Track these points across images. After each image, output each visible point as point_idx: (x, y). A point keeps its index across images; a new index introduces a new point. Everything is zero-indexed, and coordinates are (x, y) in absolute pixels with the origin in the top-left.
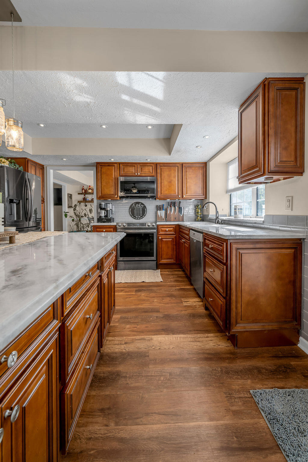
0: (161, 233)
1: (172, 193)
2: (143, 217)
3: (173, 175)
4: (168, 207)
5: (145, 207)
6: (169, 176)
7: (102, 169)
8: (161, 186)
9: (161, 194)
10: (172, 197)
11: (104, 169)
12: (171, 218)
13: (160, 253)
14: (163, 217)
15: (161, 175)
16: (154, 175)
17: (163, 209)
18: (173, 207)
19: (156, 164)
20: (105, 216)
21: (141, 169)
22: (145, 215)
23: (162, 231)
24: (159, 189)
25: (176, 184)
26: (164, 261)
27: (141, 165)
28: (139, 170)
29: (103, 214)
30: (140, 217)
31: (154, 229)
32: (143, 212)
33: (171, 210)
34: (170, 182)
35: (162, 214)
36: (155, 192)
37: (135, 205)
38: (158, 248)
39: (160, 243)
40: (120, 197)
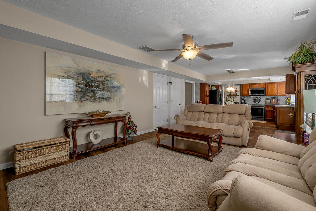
0: (266, 108)
1: (273, 94)
2: (259, 103)
3: (273, 87)
5: (260, 98)
6: (272, 87)
9: (268, 94)
11: (244, 86)
13: (266, 116)
15: (268, 87)
16: (264, 87)
17: (269, 100)
19: (265, 83)
24: (267, 92)
25: (275, 90)
26: (267, 118)
29: (243, 101)
31: (264, 107)
32: (260, 100)
33: (273, 100)
34: (272, 89)
35: (269, 101)
36: (265, 94)
37: (256, 98)
38: (265, 114)
39: (266, 112)
40: (250, 96)
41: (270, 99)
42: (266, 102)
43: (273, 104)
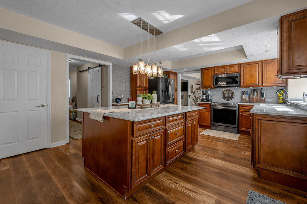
0: (242, 110)
1: (253, 83)
2: (232, 99)
3: (253, 70)
5: (233, 92)
6: (251, 71)
7: (204, 72)
8: (244, 79)
9: (244, 84)
10: (253, 86)
12: (253, 100)
13: (241, 124)
14: (247, 100)
15: (244, 71)
16: (238, 72)
17: (247, 94)
19: (240, 64)
20: (206, 98)
21: (229, 68)
23: (242, 109)
24: (242, 81)
25: (256, 76)
26: (243, 129)
27: (229, 66)
28: (227, 70)
29: (205, 97)
30: (229, 99)
31: (236, 107)
32: (232, 95)
33: (254, 95)
34: (252, 75)
35: (246, 97)
36: (239, 83)
37: (226, 91)
38: (239, 120)
39: (241, 116)
40: (215, 87)
41: (249, 92)
42: (241, 98)
43: (255, 101)
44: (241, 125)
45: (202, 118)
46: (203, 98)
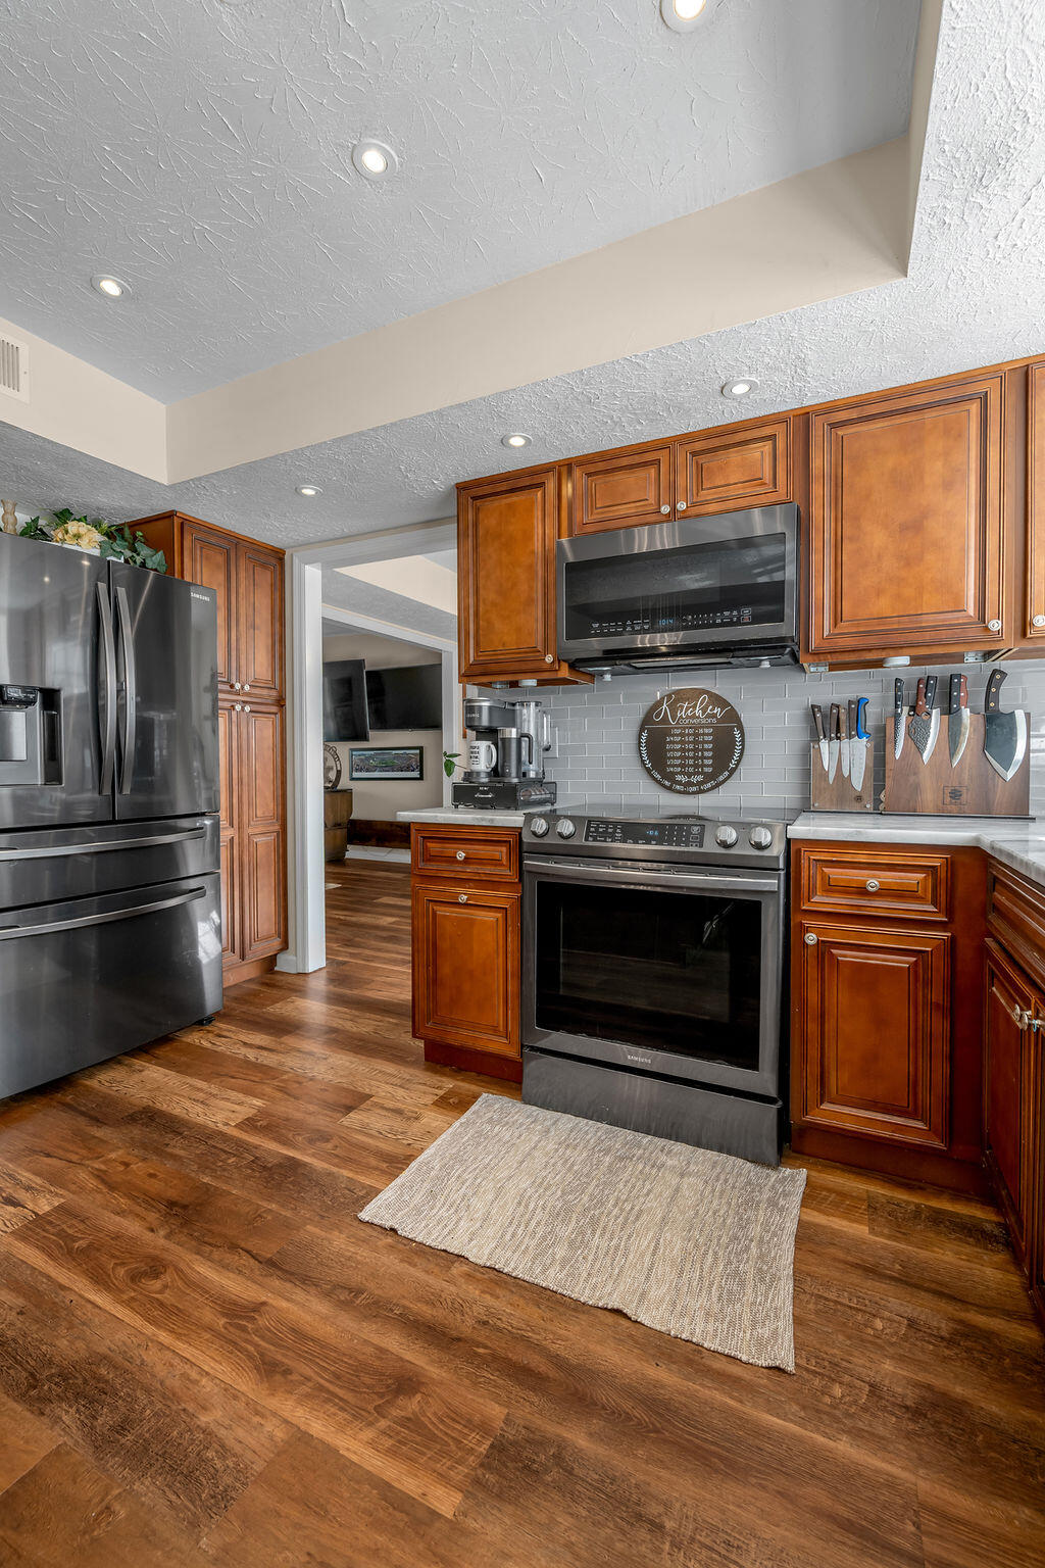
0: (821, 901)
1: (934, 609)
2: (721, 778)
4: (897, 717)
5: (732, 717)
6: (905, 483)
7: (481, 516)
8: (838, 565)
9: (837, 618)
10: (928, 636)
12: (917, 790)
13: (813, 1052)
14: (856, 784)
15: (838, 484)
16: (784, 498)
17: (858, 728)
18: (935, 712)
19: (802, 422)
20: (495, 772)
21: (700, 468)
22: (734, 770)
23: (831, 888)
24: (822, 590)
25: (964, 534)
26: (839, 1115)
27: (698, 446)
28: (681, 482)
29: (484, 758)
30: (700, 778)
31: (764, 868)
33: (917, 737)
34: (915, 527)
35: (852, 756)
36: (790, 610)
37: (673, 708)
38: (795, 1009)
39: (812, 972)
40: (574, 665)
41: (873, 714)
42: (806, 774)
43: (929, 797)
44: (813, 1069)
45: (446, 970)
46: (469, 776)
